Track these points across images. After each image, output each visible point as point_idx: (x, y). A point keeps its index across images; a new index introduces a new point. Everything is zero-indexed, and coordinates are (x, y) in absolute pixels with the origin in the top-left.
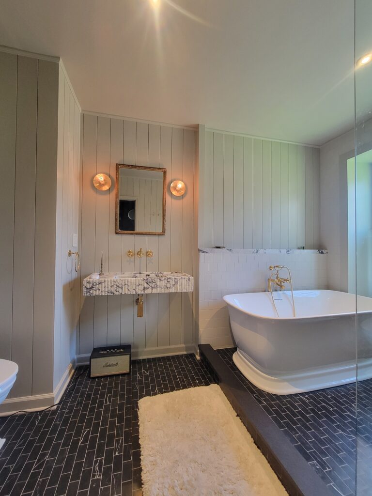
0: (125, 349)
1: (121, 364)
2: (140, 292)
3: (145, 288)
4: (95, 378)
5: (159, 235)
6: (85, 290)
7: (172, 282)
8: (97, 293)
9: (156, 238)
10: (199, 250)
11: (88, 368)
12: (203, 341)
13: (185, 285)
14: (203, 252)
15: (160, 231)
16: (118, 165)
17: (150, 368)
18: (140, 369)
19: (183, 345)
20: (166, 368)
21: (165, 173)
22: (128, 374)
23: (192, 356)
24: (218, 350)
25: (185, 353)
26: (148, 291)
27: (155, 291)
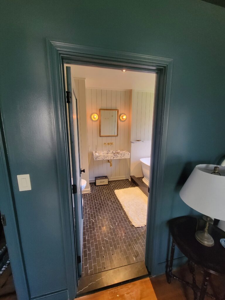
0: (106, 177)
1: (105, 182)
2: (112, 159)
3: (114, 158)
4: (97, 186)
5: (116, 136)
6: (95, 159)
7: (123, 155)
8: (99, 159)
9: (115, 137)
10: (131, 142)
11: (95, 183)
12: (132, 175)
13: (127, 156)
14: (133, 143)
15: (116, 134)
16: (100, 109)
17: (114, 183)
18: (111, 183)
19: (124, 176)
20: (120, 183)
21: (118, 111)
22: (108, 185)
23: (128, 180)
24: (137, 178)
25: (125, 179)
26: (115, 158)
27: (117, 158)
